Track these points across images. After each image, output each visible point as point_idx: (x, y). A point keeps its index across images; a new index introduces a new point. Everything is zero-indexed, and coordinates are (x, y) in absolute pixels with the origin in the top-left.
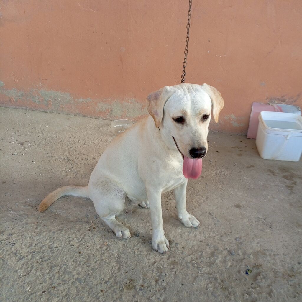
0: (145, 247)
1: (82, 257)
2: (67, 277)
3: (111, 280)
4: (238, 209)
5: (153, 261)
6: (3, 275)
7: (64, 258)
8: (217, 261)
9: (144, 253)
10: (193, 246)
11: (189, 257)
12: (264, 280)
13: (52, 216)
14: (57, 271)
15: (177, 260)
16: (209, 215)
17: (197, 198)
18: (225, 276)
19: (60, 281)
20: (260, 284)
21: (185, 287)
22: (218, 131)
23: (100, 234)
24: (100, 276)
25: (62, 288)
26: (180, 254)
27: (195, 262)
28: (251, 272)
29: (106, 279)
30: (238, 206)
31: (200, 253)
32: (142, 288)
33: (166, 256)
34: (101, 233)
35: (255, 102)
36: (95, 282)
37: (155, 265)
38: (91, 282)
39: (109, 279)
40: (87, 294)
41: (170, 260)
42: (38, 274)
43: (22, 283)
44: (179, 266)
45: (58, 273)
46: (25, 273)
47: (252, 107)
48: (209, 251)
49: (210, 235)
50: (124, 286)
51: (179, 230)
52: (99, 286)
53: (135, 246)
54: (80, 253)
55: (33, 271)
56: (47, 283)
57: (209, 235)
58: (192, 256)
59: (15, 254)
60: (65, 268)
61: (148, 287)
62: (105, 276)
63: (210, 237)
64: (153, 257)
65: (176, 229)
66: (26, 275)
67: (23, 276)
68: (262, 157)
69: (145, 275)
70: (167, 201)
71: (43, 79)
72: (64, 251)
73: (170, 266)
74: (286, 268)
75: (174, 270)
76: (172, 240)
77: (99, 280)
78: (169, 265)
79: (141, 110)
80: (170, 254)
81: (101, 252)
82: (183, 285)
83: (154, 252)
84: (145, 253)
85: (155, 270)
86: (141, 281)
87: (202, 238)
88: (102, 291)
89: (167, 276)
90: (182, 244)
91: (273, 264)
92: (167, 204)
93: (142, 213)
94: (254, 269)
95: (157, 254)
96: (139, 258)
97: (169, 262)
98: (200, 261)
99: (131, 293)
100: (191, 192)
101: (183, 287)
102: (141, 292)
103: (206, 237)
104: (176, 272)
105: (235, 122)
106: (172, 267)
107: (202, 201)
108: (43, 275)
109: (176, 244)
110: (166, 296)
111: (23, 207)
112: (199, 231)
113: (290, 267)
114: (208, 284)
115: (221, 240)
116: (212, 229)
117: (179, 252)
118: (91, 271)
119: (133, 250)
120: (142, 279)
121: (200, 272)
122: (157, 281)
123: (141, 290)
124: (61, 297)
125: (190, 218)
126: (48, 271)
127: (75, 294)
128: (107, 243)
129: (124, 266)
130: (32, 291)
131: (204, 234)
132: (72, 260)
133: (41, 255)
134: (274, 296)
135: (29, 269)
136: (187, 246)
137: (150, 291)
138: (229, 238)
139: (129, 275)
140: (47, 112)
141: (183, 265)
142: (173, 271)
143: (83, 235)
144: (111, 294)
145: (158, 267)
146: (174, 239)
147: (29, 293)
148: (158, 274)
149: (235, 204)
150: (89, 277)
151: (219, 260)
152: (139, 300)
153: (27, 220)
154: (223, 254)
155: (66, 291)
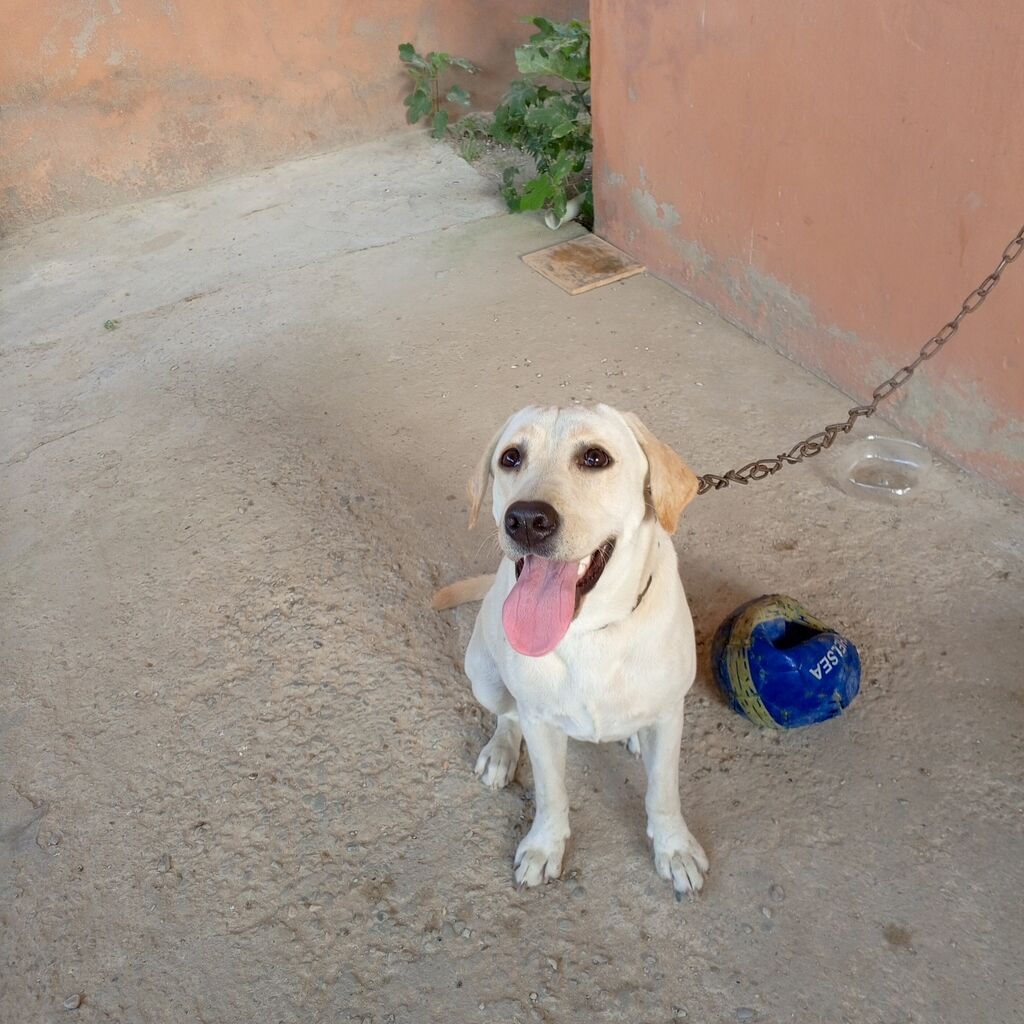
0: (505, 836)
1: (379, 756)
2: (313, 776)
3: (362, 849)
4: (885, 943)
5: (479, 880)
6: (242, 694)
7: (350, 736)
8: (607, 1013)
9: (485, 848)
10: (611, 929)
11: (562, 943)
13: (441, 629)
14: (314, 751)
15: (524, 925)
16: (765, 893)
17: (804, 821)
19: (296, 775)
21: (457, 993)
23: (465, 734)
24: (355, 824)
25: (282, 791)
26: (549, 918)
27: (555, 967)
29: (360, 838)
30: (897, 937)
31: (597, 958)
32: (386, 916)
33: (516, 895)
34: (469, 734)
36: (338, 827)
37: (472, 893)
38: (330, 820)
39: (363, 844)
40: (298, 839)
41: (514, 912)
42: (283, 734)
43: (247, 732)
44: (510, 942)
45: (311, 757)
46: (270, 717)
48: (630, 972)
49: (691, 943)
50: (367, 881)
51: (632, 864)
52: (331, 841)
53: (491, 816)
54: (385, 747)
55: (285, 722)
56: (275, 763)
57: (687, 937)
58: (570, 946)
59: (301, 667)
60: (330, 757)
61: (399, 924)
62: (365, 831)
63: (682, 945)
64: (488, 875)
65: (629, 854)
66: (267, 721)
67: (262, 720)
69: (426, 895)
70: (709, 770)
71: (759, 235)
72: (367, 721)
73: (494, 924)
75: (490, 941)
76: (584, 872)
77: (346, 829)
78: (498, 920)
79: (991, 431)
80: (529, 899)
81: (419, 775)
82: (460, 985)
84: (488, 849)
85: (457, 903)
86: (403, 899)
87: (657, 926)
88: (326, 855)
89: (458, 939)
90: (595, 901)
92: (699, 775)
95: (507, 874)
96: (462, 850)
97: (506, 915)
98: (573, 976)
99: (362, 905)
100: (818, 791)
101: (455, 990)
102: (376, 920)
103: (673, 938)
104: (487, 947)
106: (495, 929)
107: (810, 840)
108: (288, 742)
109: (581, 889)
110: (401, 974)
111: (420, 573)
115: (699, 981)
116: (718, 932)
117: (555, 913)
118: (356, 800)
119: (476, 822)
120: (408, 899)
121: (534, 996)
122: (430, 928)
123: (380, 917)
124: (261, 807)
126: (303, 740)
127: (283, 821)
128: (451, 766)
129: (415, 841)
130: (242, 758)
131: (678, 925)
133: (330, 699)
135: (284, 713)
136: (597, 917)
137: (393, 934)
138: (724, 991)
139: (400, 867)
141: (521, 949)
142: (483, 940)
143: (436, 712)
144: (326, 875)
145: (470, 904)
146: (591, 875)
147: (234, 758)
148: (453, 917)
149: (898, 925)
150: (339, 810)
151: (616, 1018)
152: (353, 932)
153: (393, 610)
154: (650, 1014)
155: (281, 802)
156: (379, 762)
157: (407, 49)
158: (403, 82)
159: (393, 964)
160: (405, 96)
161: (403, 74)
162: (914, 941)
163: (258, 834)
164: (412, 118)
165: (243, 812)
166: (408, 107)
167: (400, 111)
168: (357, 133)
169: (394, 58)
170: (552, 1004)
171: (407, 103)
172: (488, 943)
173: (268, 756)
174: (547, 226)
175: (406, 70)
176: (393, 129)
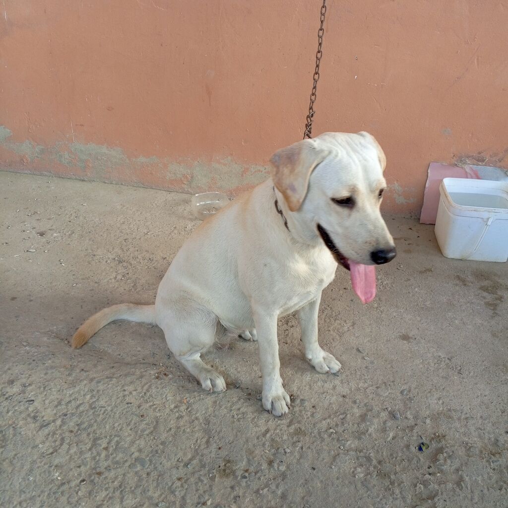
0: (251, 406)
1: (145, 422)
2: (121, 455)
3: (195, 462)
4: (405, 342)
5: (263, 429)
6: (14, 453)
7: (116, 425)
8: (371, 430)
9: (249, 416)
10: (330, 404)
11: (324, 422)
12: (449, 461)
13: (94, 355)
14: (104, 445)
15: (303, 428)
16: (357, 353)
17: (336, 325)
18: (384, 453)
19: (109, 462)
20: (443, 467)
21: (317, 472)
23: (175, 384)
24: (176, 455)
25: (112, 474)
26: (308, 418)
27: (334, 431)
28: (427, 448)
29: (186, 459)
30: (405, 338)
31: (341, 417)
32: (247, 474)
33: (285, 422)
34: (177, 383)
35: (432, 162)
36: (168, 465)
37: (268, 435)
38: (161, 464)
39: (191, 460)
40: (155, 485)
41: (293, 427)
42: (72, 451)
43: (46, 467)
44: (307, 438)
45: (106, 449)
46: (51, 450)
47: (429, 171)
48: (357, 412)
49: (360, 386)
50: (217, 471)
51: (307, 377)
52: (174, 471)
53: (233, 404)
54: (142, 416)
55: (65, 446)
56: (88, 467)
57: (357, 386)
58: (328, 420)
59: (35, 418)
60: (117, 441)
61: (256, 473)
62: (185, 454)
63: (358, 389)
64: (263, 423)
65: (302, 376)
66: (52, 453)
67: (49, 454)
68: (444, 255)
69: (250, 452)
70: (287, 330)
71: (77, 125)
72: (115, 413)
73: (293, 438)
74: (486, 441)
75: (300, 445)
76: (295, 394)
77: (174, 461)
78: (291, 435)
79: (242, 175)
80: (293, 417)
81: (177, 414)
82: (314, 469)
83: (266, 415)
84: (250, 416)
85: (267, 444)
86: (244, 462)
87: (345, 390)
88: (179, 479)
89: (288, 455)
90: (312, 400)
92: (286, 334)
93: (244, 349)
94: (433, 442)
95: (270, 417)
96: (241, 425)
97: (291, 431)
98: (342, 429)
99: (228, 482)
100: (327, 314)
101: (315, 472)
102: (245, 480)
103: (353, 390)
104: (302, 447)
105: (399, 196)
106: (295, 439)
107: (346, 329)
108: (81, 453)
109: (302, 400)
110: (287, 487)
111: (45, 339)
112: (340, 379)
113: (493, 440)
114: (355, 468)
115: (378, 395)
116: (363, 376)
117: (307, 415)
118: (161, 447)
119: (231, 410)
120: (245, 460)
121: (342, 448)
122: (270, 463)
123: (245, 477)
124: (111, 490)
125: (325, 357)
126: (90, 446)
127: (134, 485)
128: (188, 400)
129: (216, 438)
130: (63, 479)
131: (348, 384)
132: (130, 428)
133: (77, 419)
134: (467, 488)
135: (57, 443)
136: (321, 404)
137: (259, 479)
138: (390, 391)
139: (223, 453)
140: (83, 181)
141: (315, 437)
142: (297, 447)
143: (147, 386)
144: (194, 485)
145: (273, 440)
146: (299, 393)
147: (58, 483)
148: (273, 450)
149: (401, 334)
150: (158, 457)
151: (374, 428)
152: (241, 494)
153: (53, 362)
154: (381, 418)
155: (120, 479)
162: (410, 335)
165: (103, 501)
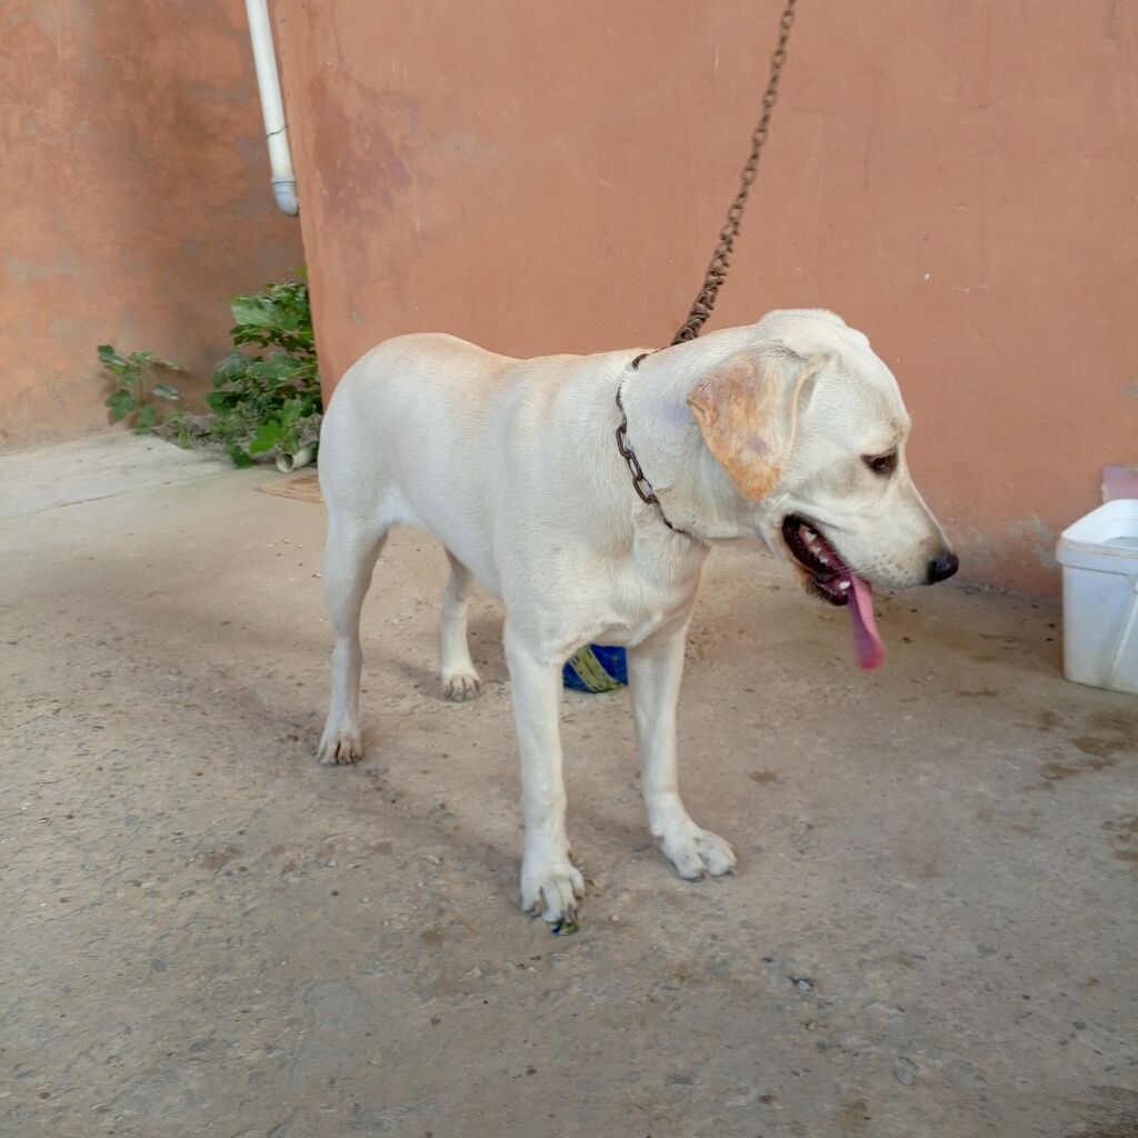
1: (194, 781)
2: (118, 807)
4: (753, 783)
10: (488, 830)
12: (578, 959)
14: (114, 792)
15: (395, 846)
19: (96, 810)
21: (334, 900)
22: (991, 587)
24: (179, 825)
25: (84, 822)
29: (188, 833)
30: (764, 777)
32: (236, 872)
34: (295, 751)
35: (1110, 465)
37: (330, 839)
38: (148, 828)
42: (73, 787)
45: (112, 796)
46: (53, 780)
54: (201, 775)
55: (74, 780)
56: (69, 807)
58: (449, 848)
59: (81, 745)
60: (134, 792)
62: (193, 828)
66: (50, 783)
67: (44, 783)
68: (1065, 675)
69: (278, 851)
73: (362, 852)
74: (702, 959)
78: (365, 848)
81: (245, 784)
82: (336, 894)
85: (316, 848)
86: (252, 859)
89: (325, 868)
91: (673, 937)
94: (591, 927)
97: (373, 843)
99: (202, 874)
101: (331, 898)
102: (225, 878)
105: (1047, 549)
106: (365, 854)
108: (80, 792)
113: (718, 960)
114: (401, 914)
118: (175, 811)
120: (257, 858)
123: (229, 875)
126: (99, 788)
130: (27, 810)
132: (169, 782)
133: (123, 758)
134: (554, 1001)
136: (472, 827)
138: (615, 840)
141: (397, 860)
142: (352, 863)
144: (154, 863)
145: (331, 846)
147: (16, 812)
148: (314, 859)
149: (763, 771)
150: (157, 820)
152: (199, 892)
155: (83, 830)
156: (195, 786)
157: (106, 350)
158: (104, 383)
159: (253, 900)
160: (107, 396)
161: (104, 375)
162: (780, 776)
163: (61, 853)
164: (114, 418)
165: (37, 844)
166: (110, 409)
167: (102, 412)
168: (55, 432)
169: (93, 360)
170: (442, 886)
171: (110, 403)
172: (360, 863)
173: (58, 804)
174: (279, 471)
175: (107, 371)
176: (93, 429)
